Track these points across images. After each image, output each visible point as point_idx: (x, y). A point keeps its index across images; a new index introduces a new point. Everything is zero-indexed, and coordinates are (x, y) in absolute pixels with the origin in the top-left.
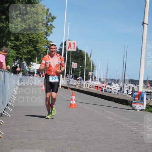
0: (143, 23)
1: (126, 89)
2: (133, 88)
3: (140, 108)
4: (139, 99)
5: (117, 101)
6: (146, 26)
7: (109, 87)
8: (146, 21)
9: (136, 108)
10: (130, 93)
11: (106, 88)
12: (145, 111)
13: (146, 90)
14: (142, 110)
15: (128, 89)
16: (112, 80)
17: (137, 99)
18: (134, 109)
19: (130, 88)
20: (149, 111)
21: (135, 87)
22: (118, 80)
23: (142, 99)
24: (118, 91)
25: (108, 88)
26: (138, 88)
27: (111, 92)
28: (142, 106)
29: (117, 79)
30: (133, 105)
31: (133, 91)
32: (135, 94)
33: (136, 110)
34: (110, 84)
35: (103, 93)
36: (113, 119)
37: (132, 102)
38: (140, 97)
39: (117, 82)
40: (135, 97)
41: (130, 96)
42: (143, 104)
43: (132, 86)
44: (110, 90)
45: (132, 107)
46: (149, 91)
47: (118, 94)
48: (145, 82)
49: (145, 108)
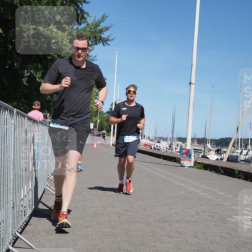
0: (190, 83)
1: (174, 147)
2: (181, 145)
3: (188, 165)
4: (187, 156)
5: (166, 158)
6: (193, 86)
7: (158, 144)
8: (193, 81)
9: (185, 165)
10: (178, 150)
11: (155, 146)
12: (193, 167)
13: (194, 147)
14: (189, 167)
15: (176, 146)
16: (160, 138)
17: (185, 156)
18: (182, 166)
19: (178, 146)
20: (197, 168)
21: (183, 145)
22: (167, 138)
23: (190, 156)
24: (167, 148)
25: (157, 146)
26: (186, 145)
27: (160, 150)
28: (189, 162)
29: (165, 137)
30: (182, 162)
31: (181, 149)
32: (183, 151)
33: (184, 167)
34: (159, 142)
35: (152, 151)
36: (162, 176)
37: (180, 159)
38: (188, 154)
39: (165, 139)
40: (182, 155)
41: (179, 153)
42: (190, 161)
43: (180, 143)
44: (158, 147)
45: (180, 163)
46: (197, 148)
47: (166, 151)
48: (193, 140)
49: (192, 165)
